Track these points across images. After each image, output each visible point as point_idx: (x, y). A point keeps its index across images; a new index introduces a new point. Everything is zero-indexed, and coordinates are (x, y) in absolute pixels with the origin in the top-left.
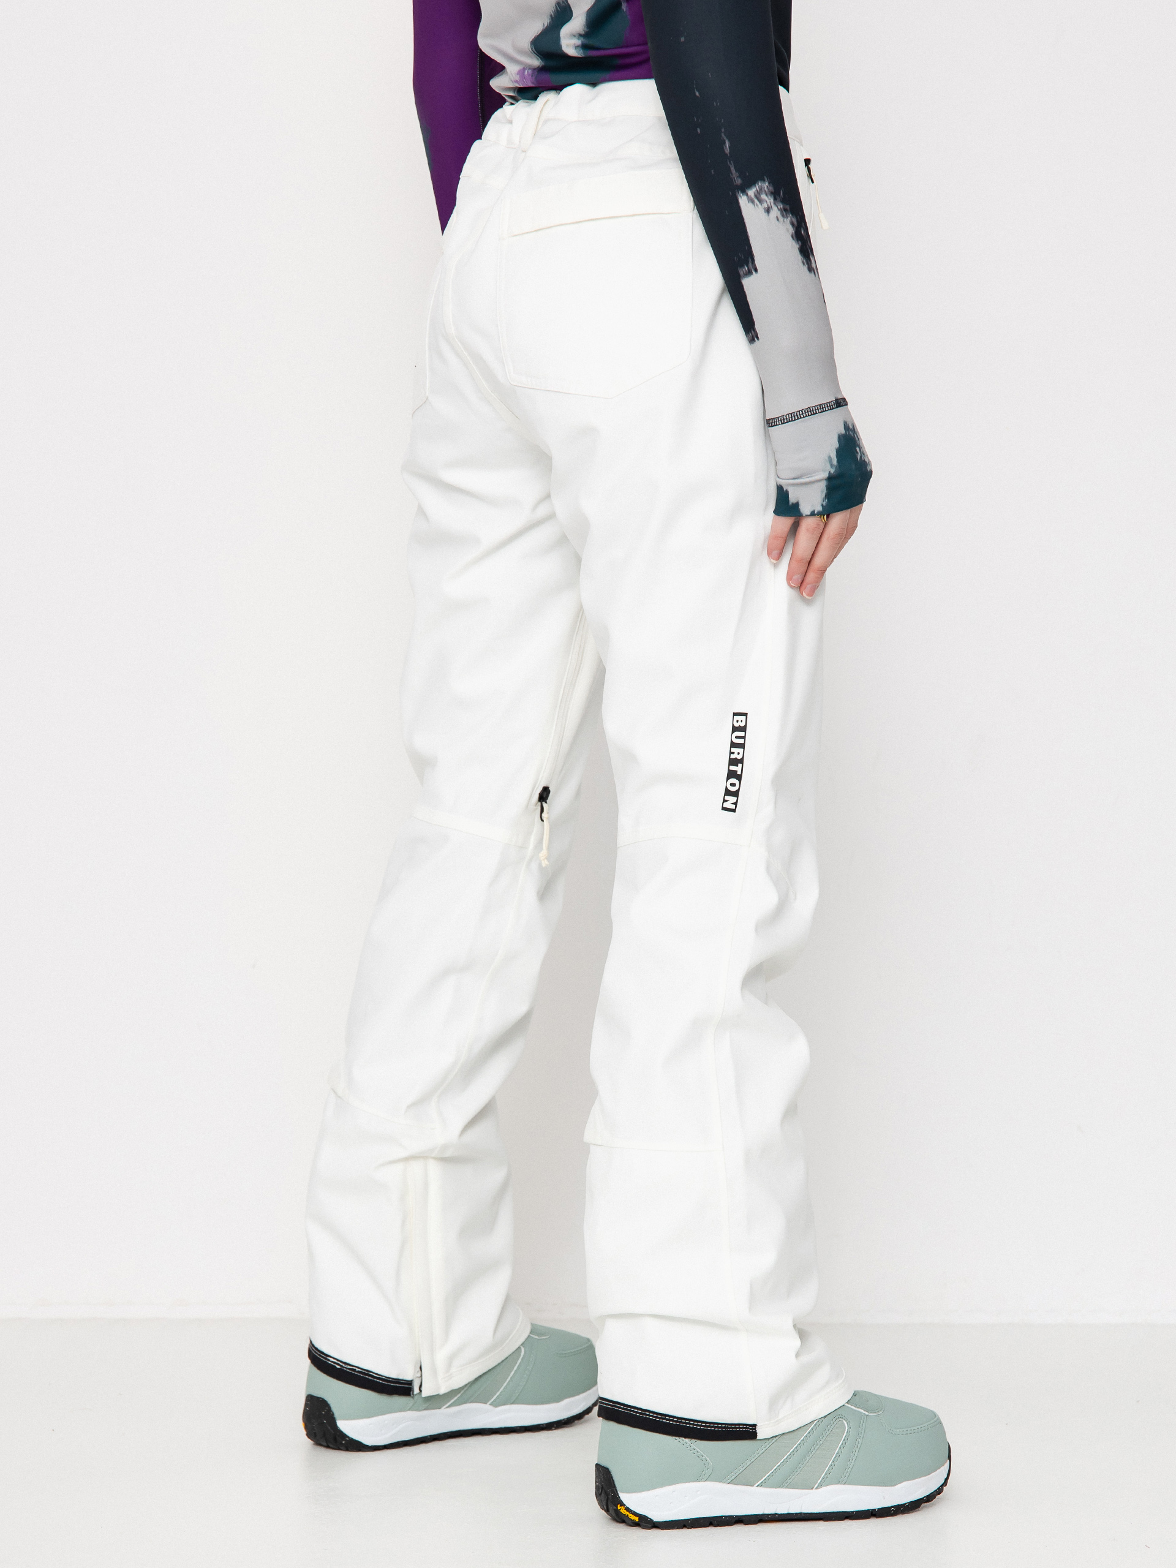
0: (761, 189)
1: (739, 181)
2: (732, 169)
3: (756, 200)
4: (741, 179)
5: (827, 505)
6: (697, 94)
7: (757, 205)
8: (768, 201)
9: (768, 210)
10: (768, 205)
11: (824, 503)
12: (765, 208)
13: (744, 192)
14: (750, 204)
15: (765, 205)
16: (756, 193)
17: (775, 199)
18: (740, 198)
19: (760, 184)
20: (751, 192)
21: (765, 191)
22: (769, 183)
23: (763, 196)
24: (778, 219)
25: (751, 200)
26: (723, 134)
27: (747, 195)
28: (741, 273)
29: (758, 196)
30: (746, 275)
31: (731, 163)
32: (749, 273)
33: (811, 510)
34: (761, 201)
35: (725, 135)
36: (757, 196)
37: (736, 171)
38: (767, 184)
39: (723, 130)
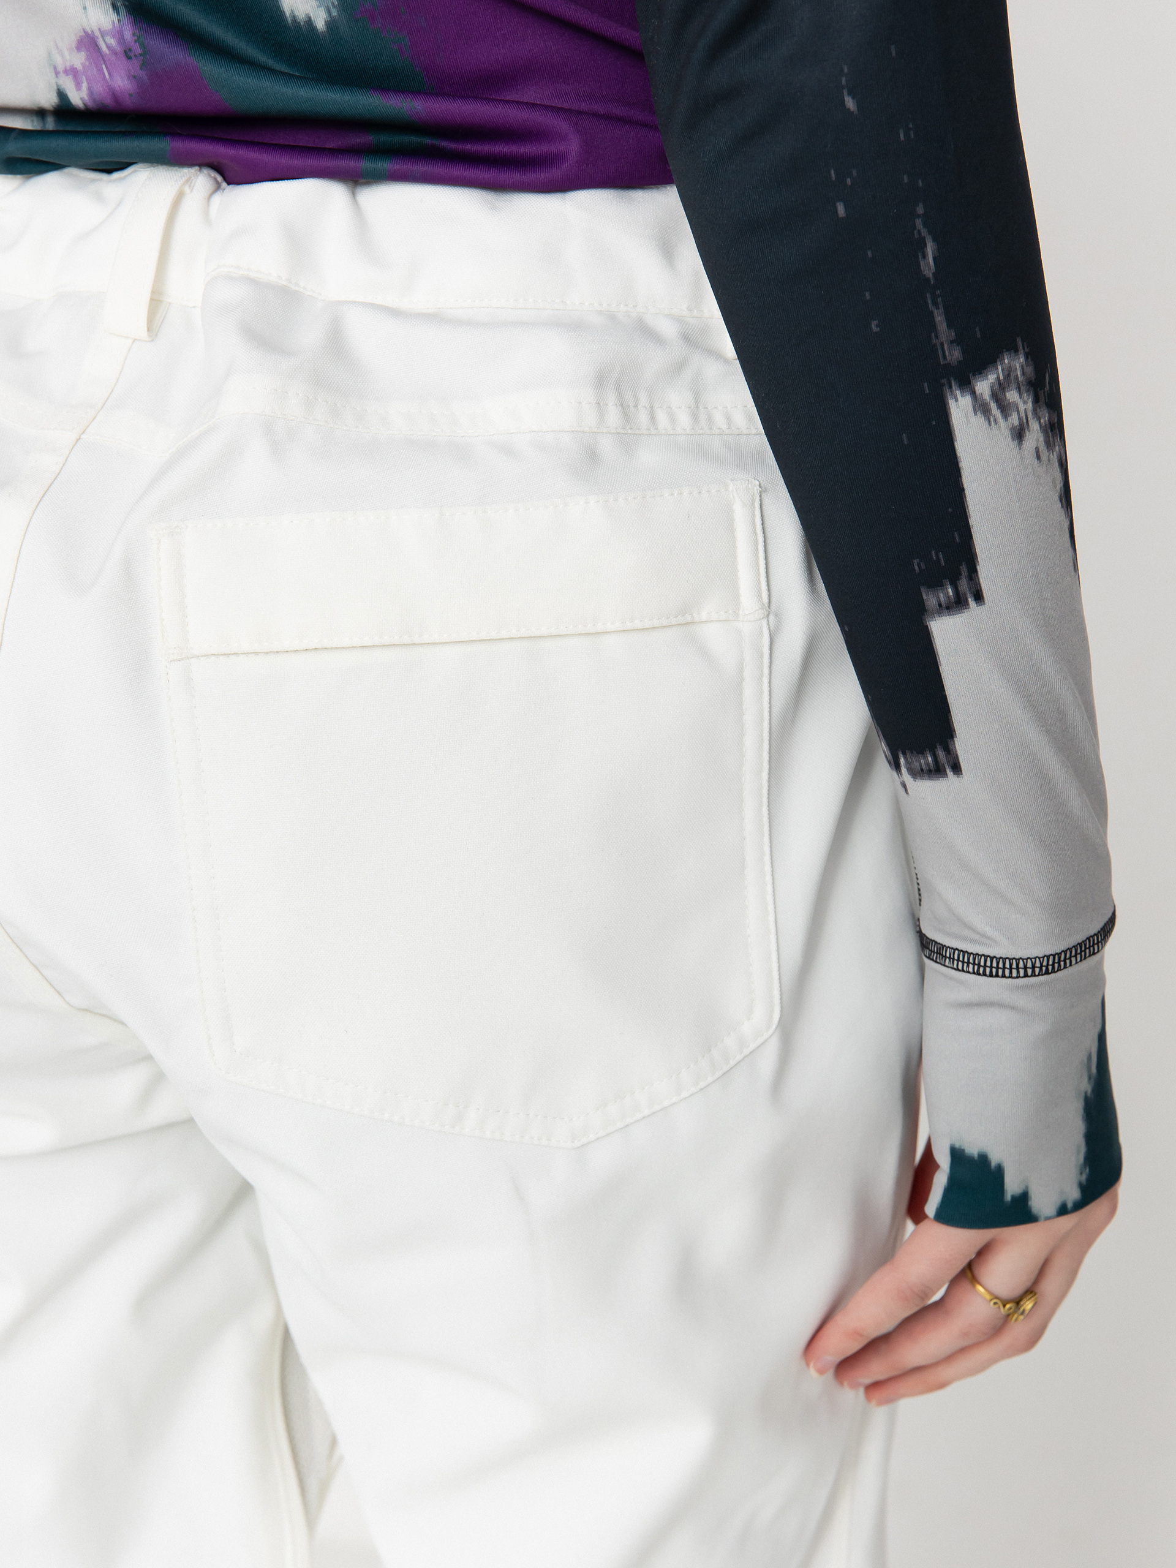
0: (1009, 375)
1: (954, 355)
2: (940, 319)
3: (993, 406)
4: (964, 352)
5: (1088, 1180)
6: (850, 103)
7: (995, 420)
8: (1022, 407)
9: (1019, 434)
10: (1020, 419)
11: (1084, 1178)
12: (1013, 428)
13: (966, 384)
14: (979, 420)
15: (1014, 420)
16: (997, 387)
17: (1036, 401)
18: (952, 405)
19: (1006, 361)
20: (984, 386)
21: (1017, 377)
22: (1026, 358)
23: (1012, 396)
24: (1038, 457)
25: (981, 408)
26: (919, 223)
27: (973, 393)
28: (931, 600)
29: (1000, 395)
30: (948, 608)
31: (935, 304)
32: (958, 604)
33: (1058, 1204)
34: (1005, 409)
35: (925, 225)
36: (998, 395)
37: (949, 326)
38: (1022, 360)
39: (920, 210)
